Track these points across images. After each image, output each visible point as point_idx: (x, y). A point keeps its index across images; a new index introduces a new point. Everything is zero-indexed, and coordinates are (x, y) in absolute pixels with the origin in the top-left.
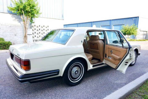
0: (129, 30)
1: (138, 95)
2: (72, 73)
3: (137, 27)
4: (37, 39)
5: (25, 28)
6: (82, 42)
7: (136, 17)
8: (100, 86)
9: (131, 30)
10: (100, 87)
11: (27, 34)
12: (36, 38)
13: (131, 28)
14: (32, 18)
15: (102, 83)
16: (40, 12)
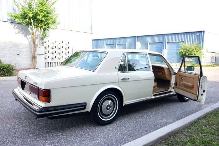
0: (190, 50)
1: (184, 135)
2: (103, 108)
3: (202, 46)
4: (52, 62)
5: (34, 44)
6: (116, 68)
7: (201, 32)
8: (139, 125)
9: (193, 50)
10: (139, 127)
11: (36, 53)
12: (49, 60)
13: (194, 47)
14: (45, 30)
15: (141, 122)
16: (57, 22)
